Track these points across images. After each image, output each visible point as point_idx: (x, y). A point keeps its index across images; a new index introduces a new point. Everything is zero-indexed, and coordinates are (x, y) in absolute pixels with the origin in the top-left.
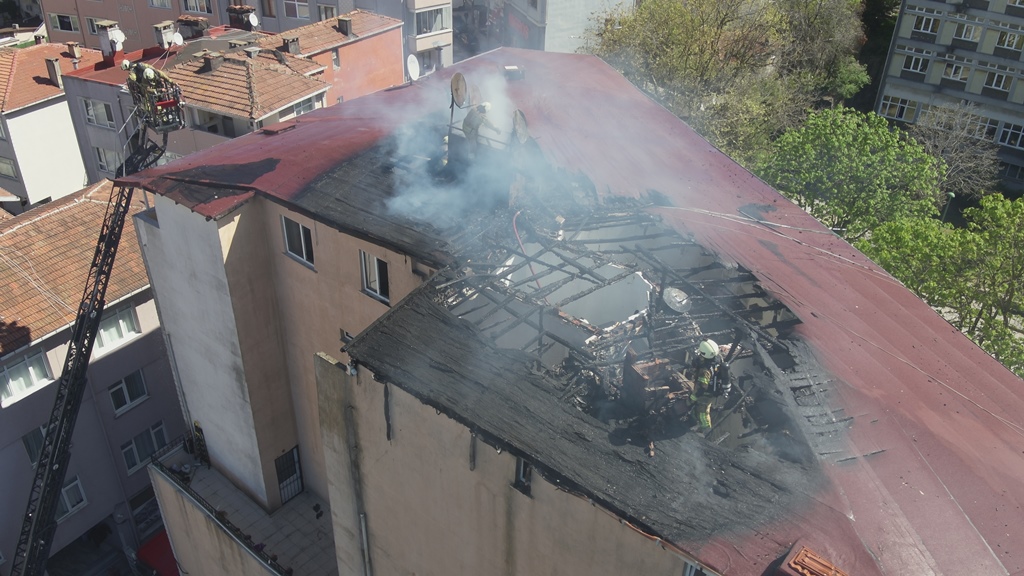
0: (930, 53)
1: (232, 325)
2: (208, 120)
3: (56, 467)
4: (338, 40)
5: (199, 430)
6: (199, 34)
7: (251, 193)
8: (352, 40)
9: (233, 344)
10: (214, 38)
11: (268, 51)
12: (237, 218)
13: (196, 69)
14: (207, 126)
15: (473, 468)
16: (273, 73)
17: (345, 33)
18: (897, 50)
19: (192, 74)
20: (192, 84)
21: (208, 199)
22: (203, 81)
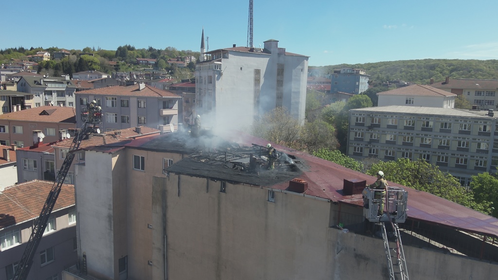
0: (361, 145)
1: (111, 196)
3: (27, 266)
4: (135, 135)
5: (85, 256)
7: (124, 147)
8: (141, 135)
9: (110, 205)
11: (109, 135)
12: (118, 156)
15: (207, 192)
17: (139, 133)
18: (350, 145)
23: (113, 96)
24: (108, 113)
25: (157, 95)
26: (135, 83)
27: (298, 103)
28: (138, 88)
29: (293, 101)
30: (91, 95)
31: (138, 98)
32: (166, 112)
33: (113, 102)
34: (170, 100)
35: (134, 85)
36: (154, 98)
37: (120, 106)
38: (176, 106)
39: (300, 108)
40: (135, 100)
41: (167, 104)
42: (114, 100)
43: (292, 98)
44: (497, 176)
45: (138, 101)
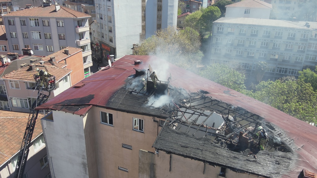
0: (220, 47)
2: (32, 86)
4: (65, 56)
6: (16, 58)
7: (91, 106)
8: (69, 56)
10: (20, 59)
11: (47, 62)
12: (87, 114)
13: (26, 70)
14: (32, 88)
15: (204, 174)
16: (54, 69)
17: (67, 54)
18: (212, 47)
19: (25, 71)
20: (26, 75)
21: (77, 110)
22: (30, 73)
23: (35, 17)
24: (33, 32)
25: (72, 17)
26: (51, 4)
27: (172, 14)
28: (54, 9)
29: (169, 13)
30: (16, 17)
31: (57, 19)
32: (81, 30)
33: (35, 22)
34: (82, 20)
35: (50, 6)
36: (70, 19)
37: (42, 25)
38: (87, 24)
39: (174, 18)
40: (55, 20)
41: (80, 23)
42: (37, 21)
43: (168, 10)
44: (316, 72)
45: (57, 21)
